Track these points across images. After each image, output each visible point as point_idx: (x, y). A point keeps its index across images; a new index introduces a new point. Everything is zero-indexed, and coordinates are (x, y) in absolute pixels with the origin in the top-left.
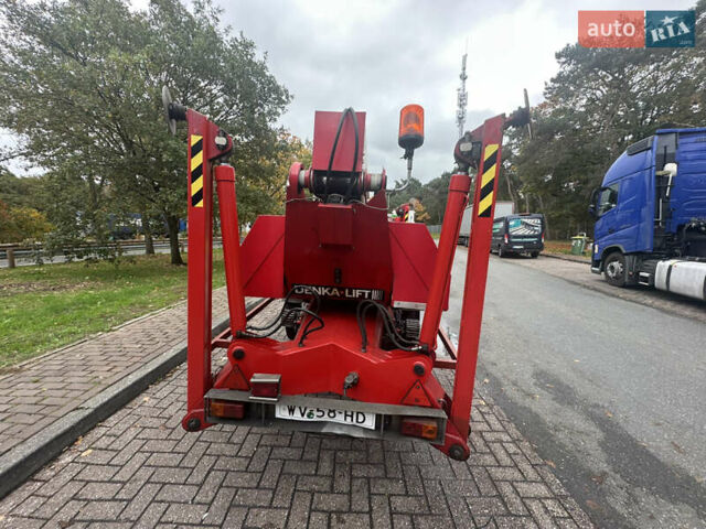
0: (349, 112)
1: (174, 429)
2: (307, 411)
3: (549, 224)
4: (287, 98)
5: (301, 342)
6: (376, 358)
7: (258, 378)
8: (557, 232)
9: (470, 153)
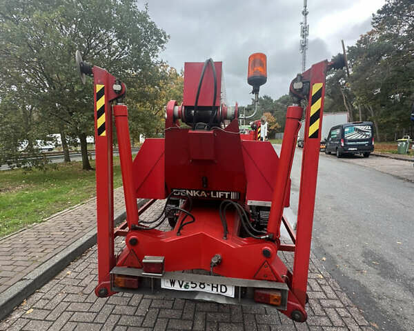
0: (209, 61)
1: (89, 295)
2: (184, 283)
3: (379, 129)
4: (165, 38)
5: (178, 232)
6: (235, 244)
7: (148, 259)
8: (386, 135)
9: (301, 90)
